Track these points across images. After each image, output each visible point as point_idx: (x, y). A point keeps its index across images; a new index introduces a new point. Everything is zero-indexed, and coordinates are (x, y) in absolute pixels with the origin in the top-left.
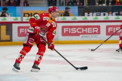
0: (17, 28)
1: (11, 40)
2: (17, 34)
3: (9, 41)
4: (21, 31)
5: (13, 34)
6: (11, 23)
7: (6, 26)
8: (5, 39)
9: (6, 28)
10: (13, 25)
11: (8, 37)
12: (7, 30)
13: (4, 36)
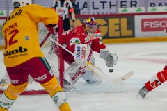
0: (140, 21)
1: (133, 36)
2: (140, 28)
3: (131, 37)
4: (146, 24)
5: (136, 28)
6: (133, 15)
7: (128, 18)
8: (126, 35)
9: (128, 21)
10: (136, 17)
11: (129, 33)
12: (128, 24)
13: (125, 32)
